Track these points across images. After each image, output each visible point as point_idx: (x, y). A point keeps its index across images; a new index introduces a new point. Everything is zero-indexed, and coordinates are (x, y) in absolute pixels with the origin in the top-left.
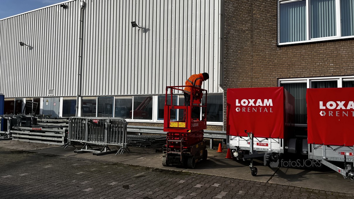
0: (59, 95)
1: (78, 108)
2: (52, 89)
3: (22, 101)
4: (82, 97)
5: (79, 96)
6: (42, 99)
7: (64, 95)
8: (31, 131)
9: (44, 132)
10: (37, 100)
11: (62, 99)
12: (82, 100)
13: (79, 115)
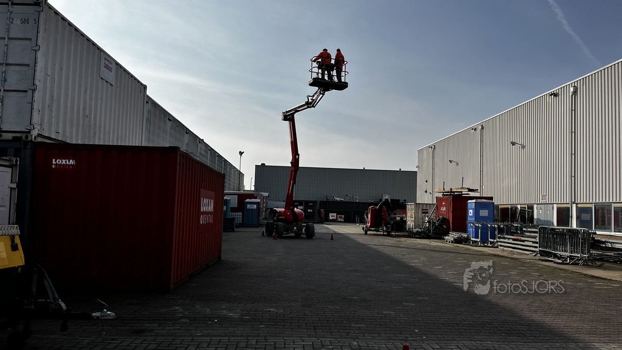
0: (552, 202)
1: (572, 218)
2: (545, 194)
3: (516, 208)
4: (577, 204)
5: (573, 203)
6: (535, 206)
7: (557, 202)
8: (514, 240)
9: (523, 241)
10: (531, 208)
11: (555, 206)
12: (577, 207)
13: (574, 226)
